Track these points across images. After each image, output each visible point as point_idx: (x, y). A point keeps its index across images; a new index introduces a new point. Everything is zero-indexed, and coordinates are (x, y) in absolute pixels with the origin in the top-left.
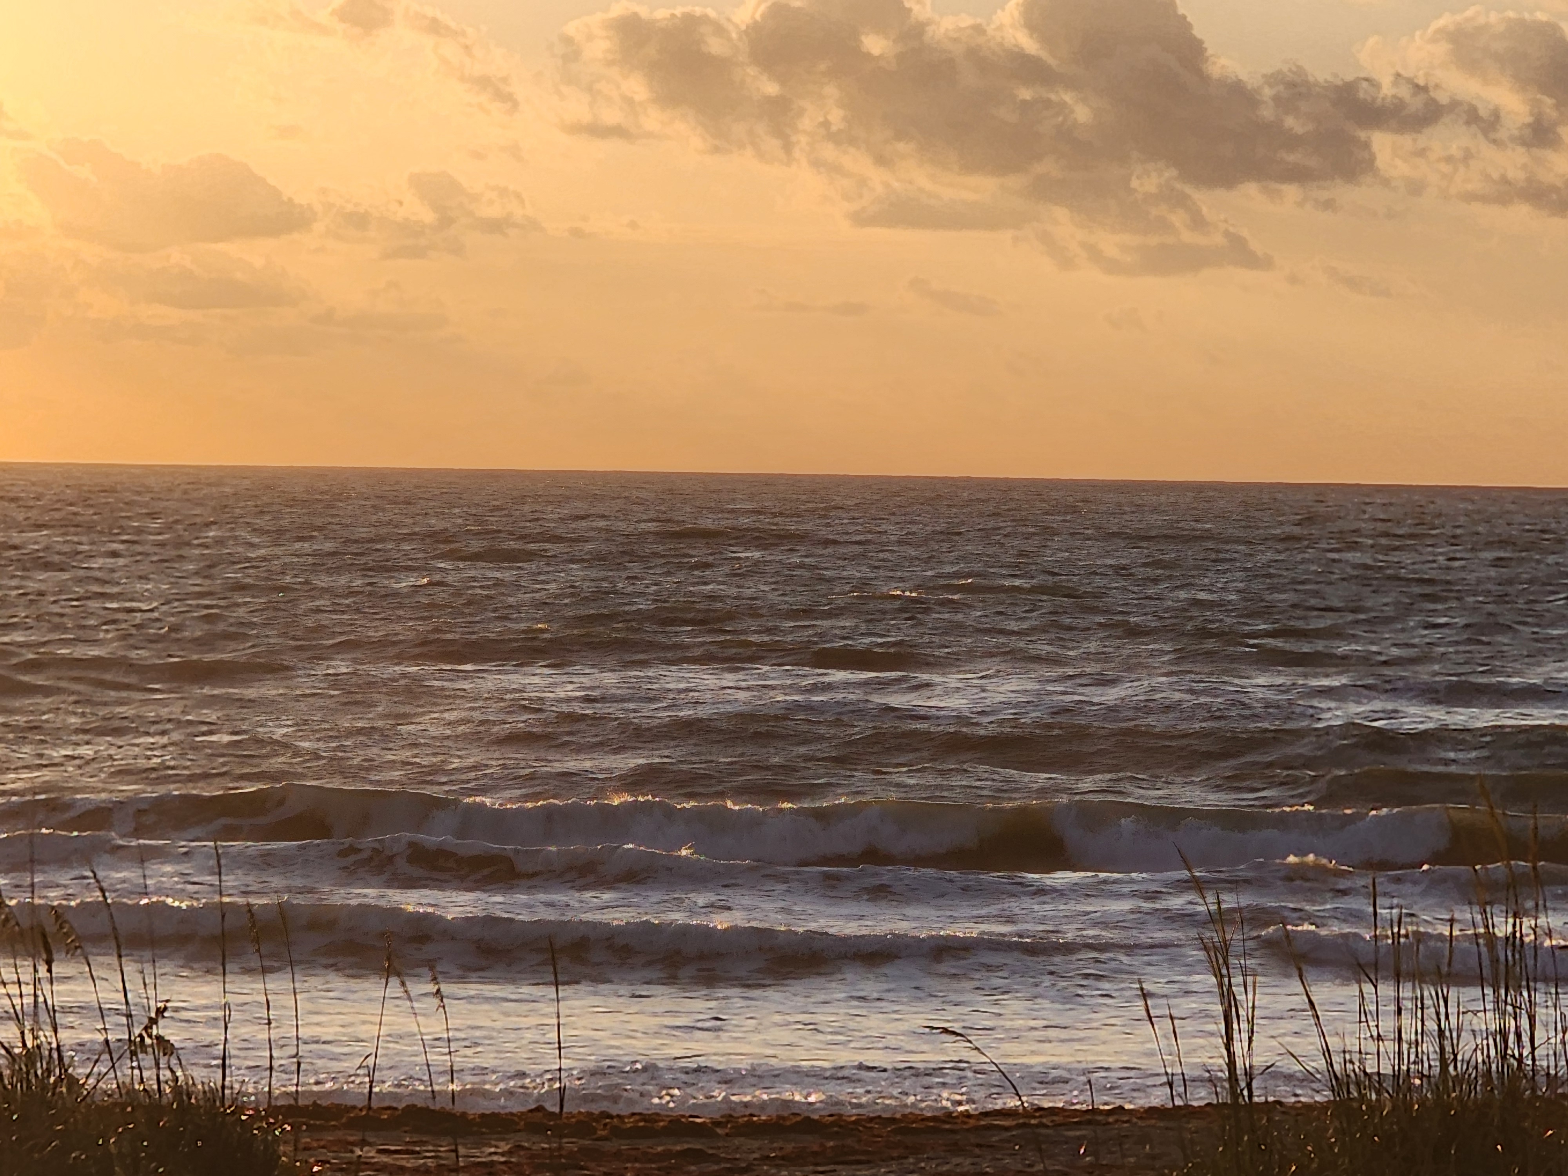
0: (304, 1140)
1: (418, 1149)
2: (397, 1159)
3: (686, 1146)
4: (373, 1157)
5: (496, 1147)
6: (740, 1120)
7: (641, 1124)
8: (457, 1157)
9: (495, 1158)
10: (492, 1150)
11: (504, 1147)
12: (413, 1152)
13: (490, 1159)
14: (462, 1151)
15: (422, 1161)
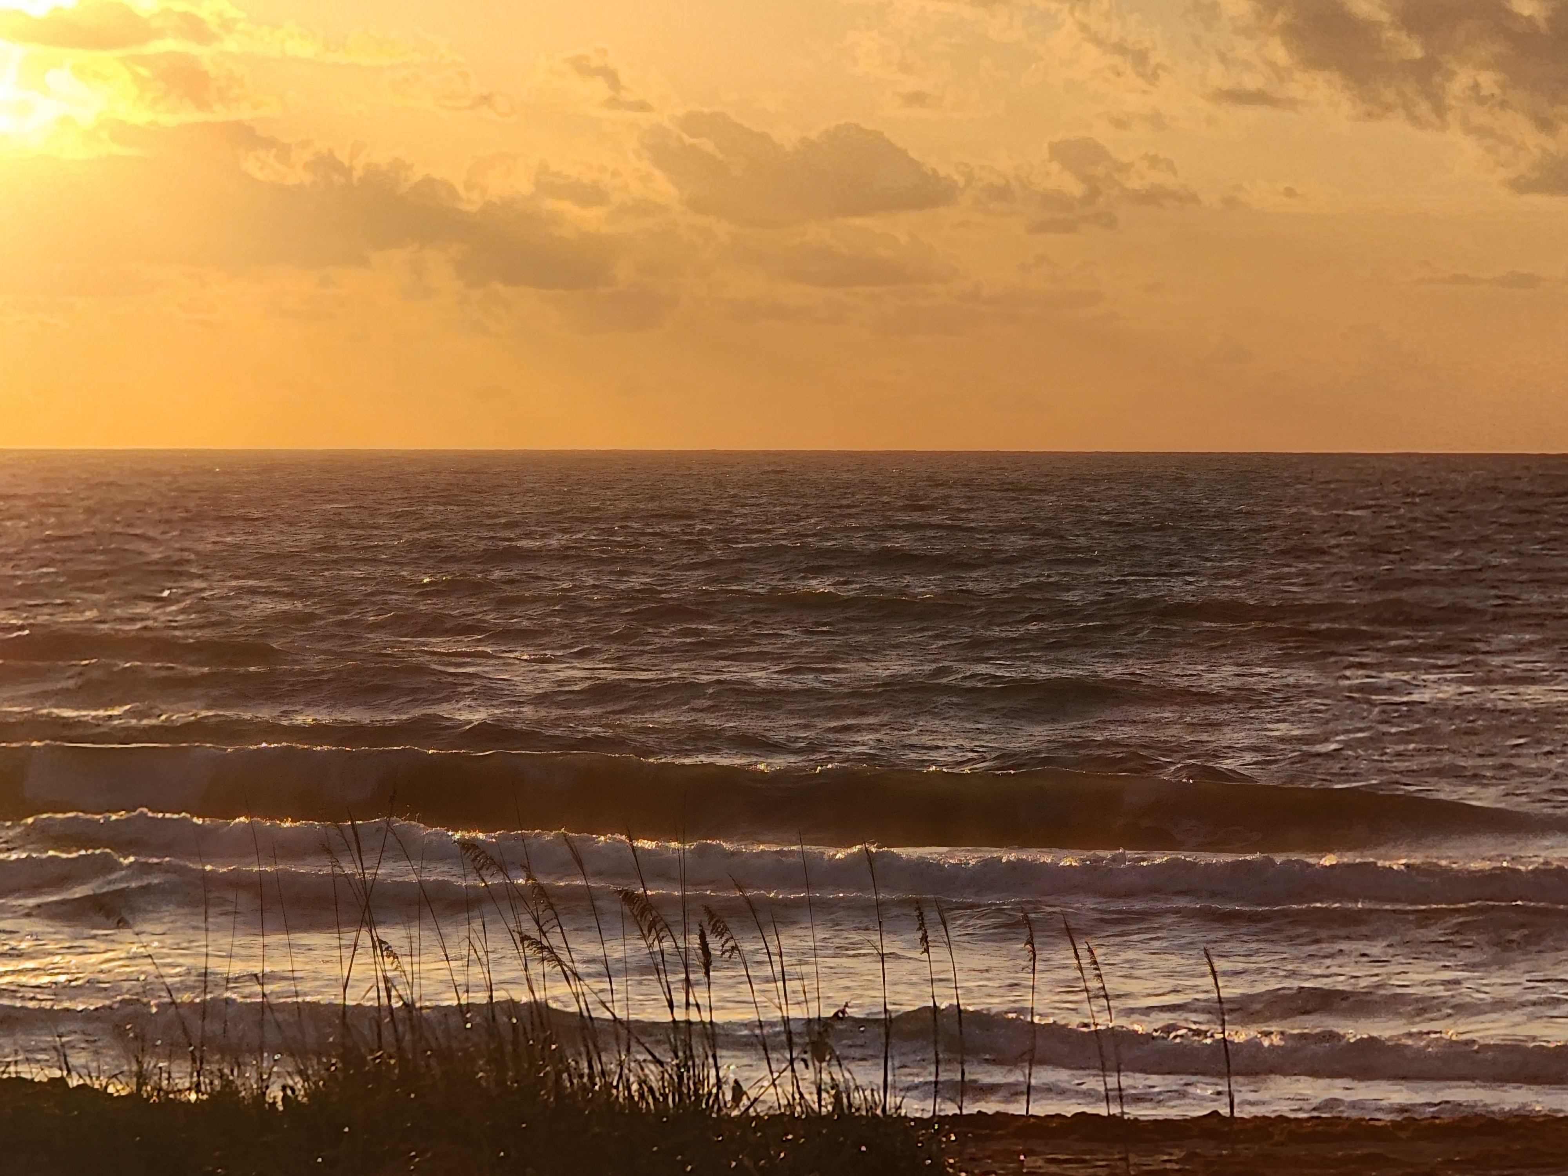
0: (969, 1151)
1: (1088, 1157)
2: (1066, 1169)
3: (1365, 1151)
4: (1040, 1167)
5: (1171, 1154)
6: (1423, 1123)
7: (1320, 1128)
8: (1128, 1166)
9: (1168, 1166)
10: (1166, 1158)
11: (1179, 1154)
12: (1084, 1161)
13: (1162, 1167)
14: (1133, 1159)
15: (1091, 1170)
